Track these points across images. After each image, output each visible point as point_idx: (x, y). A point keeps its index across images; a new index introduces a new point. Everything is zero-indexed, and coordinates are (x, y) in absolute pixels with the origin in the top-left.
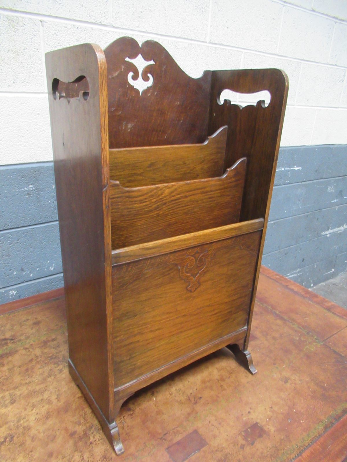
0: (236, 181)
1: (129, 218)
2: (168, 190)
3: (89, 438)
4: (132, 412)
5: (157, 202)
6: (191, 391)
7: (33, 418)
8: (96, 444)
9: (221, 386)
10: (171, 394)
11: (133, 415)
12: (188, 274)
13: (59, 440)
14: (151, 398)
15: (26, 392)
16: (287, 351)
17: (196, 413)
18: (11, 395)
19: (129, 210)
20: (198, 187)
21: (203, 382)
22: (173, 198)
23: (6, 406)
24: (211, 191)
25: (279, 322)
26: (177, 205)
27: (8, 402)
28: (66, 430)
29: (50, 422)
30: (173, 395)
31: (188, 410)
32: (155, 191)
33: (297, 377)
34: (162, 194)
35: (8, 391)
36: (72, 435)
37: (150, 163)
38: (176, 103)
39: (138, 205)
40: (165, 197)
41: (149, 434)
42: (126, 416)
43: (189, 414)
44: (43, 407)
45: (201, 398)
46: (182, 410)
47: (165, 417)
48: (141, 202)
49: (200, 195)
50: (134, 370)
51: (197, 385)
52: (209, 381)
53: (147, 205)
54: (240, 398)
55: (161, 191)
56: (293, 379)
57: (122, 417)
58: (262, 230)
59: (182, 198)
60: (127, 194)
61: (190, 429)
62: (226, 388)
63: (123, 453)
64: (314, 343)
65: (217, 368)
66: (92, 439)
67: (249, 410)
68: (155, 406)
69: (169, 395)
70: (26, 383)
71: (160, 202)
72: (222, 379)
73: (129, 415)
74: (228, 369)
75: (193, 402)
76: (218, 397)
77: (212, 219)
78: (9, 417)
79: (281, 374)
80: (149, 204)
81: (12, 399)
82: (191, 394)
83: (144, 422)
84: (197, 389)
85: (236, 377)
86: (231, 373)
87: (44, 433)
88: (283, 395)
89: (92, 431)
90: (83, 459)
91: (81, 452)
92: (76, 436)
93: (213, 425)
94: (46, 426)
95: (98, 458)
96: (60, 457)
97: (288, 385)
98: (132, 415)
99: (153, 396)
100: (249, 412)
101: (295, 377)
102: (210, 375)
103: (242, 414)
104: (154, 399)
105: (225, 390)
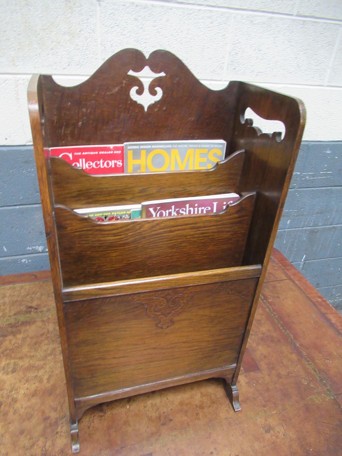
0: (239, 217)
1: (101, 250)
2: (148, 224)
3: (58, 427)
4: (102, 414)
5: (134, 236)
6: (165, 410)
7: (22, 392)
8: (60, 436)
9: (197, 414)
10: (145, 407)
11: (103, 418)
12: (158, 313)
13: (34, 420)
14: (126, 405)
15: (27, 365)
16: (286, 395)
17: (160, 436)
18: (15, 364)
19: (101, 242)
20: (187, 222)
21: (181, 404)
22: (154, 233)
23: (7, 374)
24: (205, 227)
25: (294, 357)
26: (160, 239)
27: (10, 369)
28: (43, 412)
29: (34, 400)
30: (147, 408)
31: (154, 429)
32: (132, 225)
33: (283, 430)
34: (140, 228)
35: (14, 359)
36: (46, 419)
37: (141, 188)
38: (190, 119)
39: (112, 238)
40: (144, 231)
41: (108, 442)
42: (97, 416)
43: (153, 434)
44: (34, 383)
45: (171, 420)
46: (148, 427)
47: (130, 429)
48: (115, 235)
49: (189, 230)
50: (96, 386)
51: (174, 405)
52: (187, 405)
53: (122, 238)
54: (210, 433)
55: (140, 225)
56: (278, 430)
57: (92, 416)
58: (259, 277)
59: (165, 232)
60: (98, 228)
61: (146, 451)
62: (201, 417)
63: (77, 453)
64: (323, 395)
65: (201, 393)
66: (59, 429)
67: (212, 450)
68: (126, 415)
69: (143, 407)
70: (31, 356)
71: (138, 236)
72: (201, 407)
73: (99, 416)
74: (213, 396)
75: (161, 423)
76: (188, 425)
77: (206, 254)
78: (6, 386)
79: (266, 420)
80: (124, 238)
81: (14, 368)
82: (164, 413)
83: (109, 428)
84: (171, 410)
85: (217, 408)
86: (214, 403)
87: (25, 409)
88: (257, 445)
89: (62, 421)
90: (45, 446)
91: (46, 438)
92: (49, 421)
94: (29, 404)
95: (57, 450)
96: (28, 437)
97: (268, 436)
98: (101, 417)
99: (128, 403)
100: (212, 453)
101: (280, 430)
102: (192, 398)
103: (204, 453)
104: (128, 407)
105: (199, 419)
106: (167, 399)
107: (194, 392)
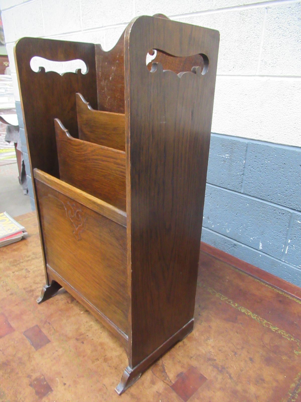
4: (70, 302)
6: (90, 335)
9: (97, 359)
10: (87, 322)
11: (67, 304)
14: (82, 310)
21: (102, 344)
30: (86, 324)
31: (70, 335)
41: (51, 314)
42: (67, 300)
43: (66, 336)
45: (83, 343)
46: (70, 331)
47: (64, 321)
51: (97, 340)
52: (102, 348)
54: (83, 377)
57: (66, 298)
61: (51, 337)
62: (96, 363)
65: (121, 355)
67: (68, 384)
68: (75, 314)
72: (106, 360)
75: (78, 337)
76: (84, 356)
82: (87, 336)
83: (61, 310)
84: (92, 339)
85: (111, 373)
86: (116, 368)
93: (53, 354)
98: (68, 302)
100: (65, 384)
102: (112, 349)
103: (63, 377)
104: (82, 313)
105: (93, 362)
106: (101, 333)
107: (118, 349)
